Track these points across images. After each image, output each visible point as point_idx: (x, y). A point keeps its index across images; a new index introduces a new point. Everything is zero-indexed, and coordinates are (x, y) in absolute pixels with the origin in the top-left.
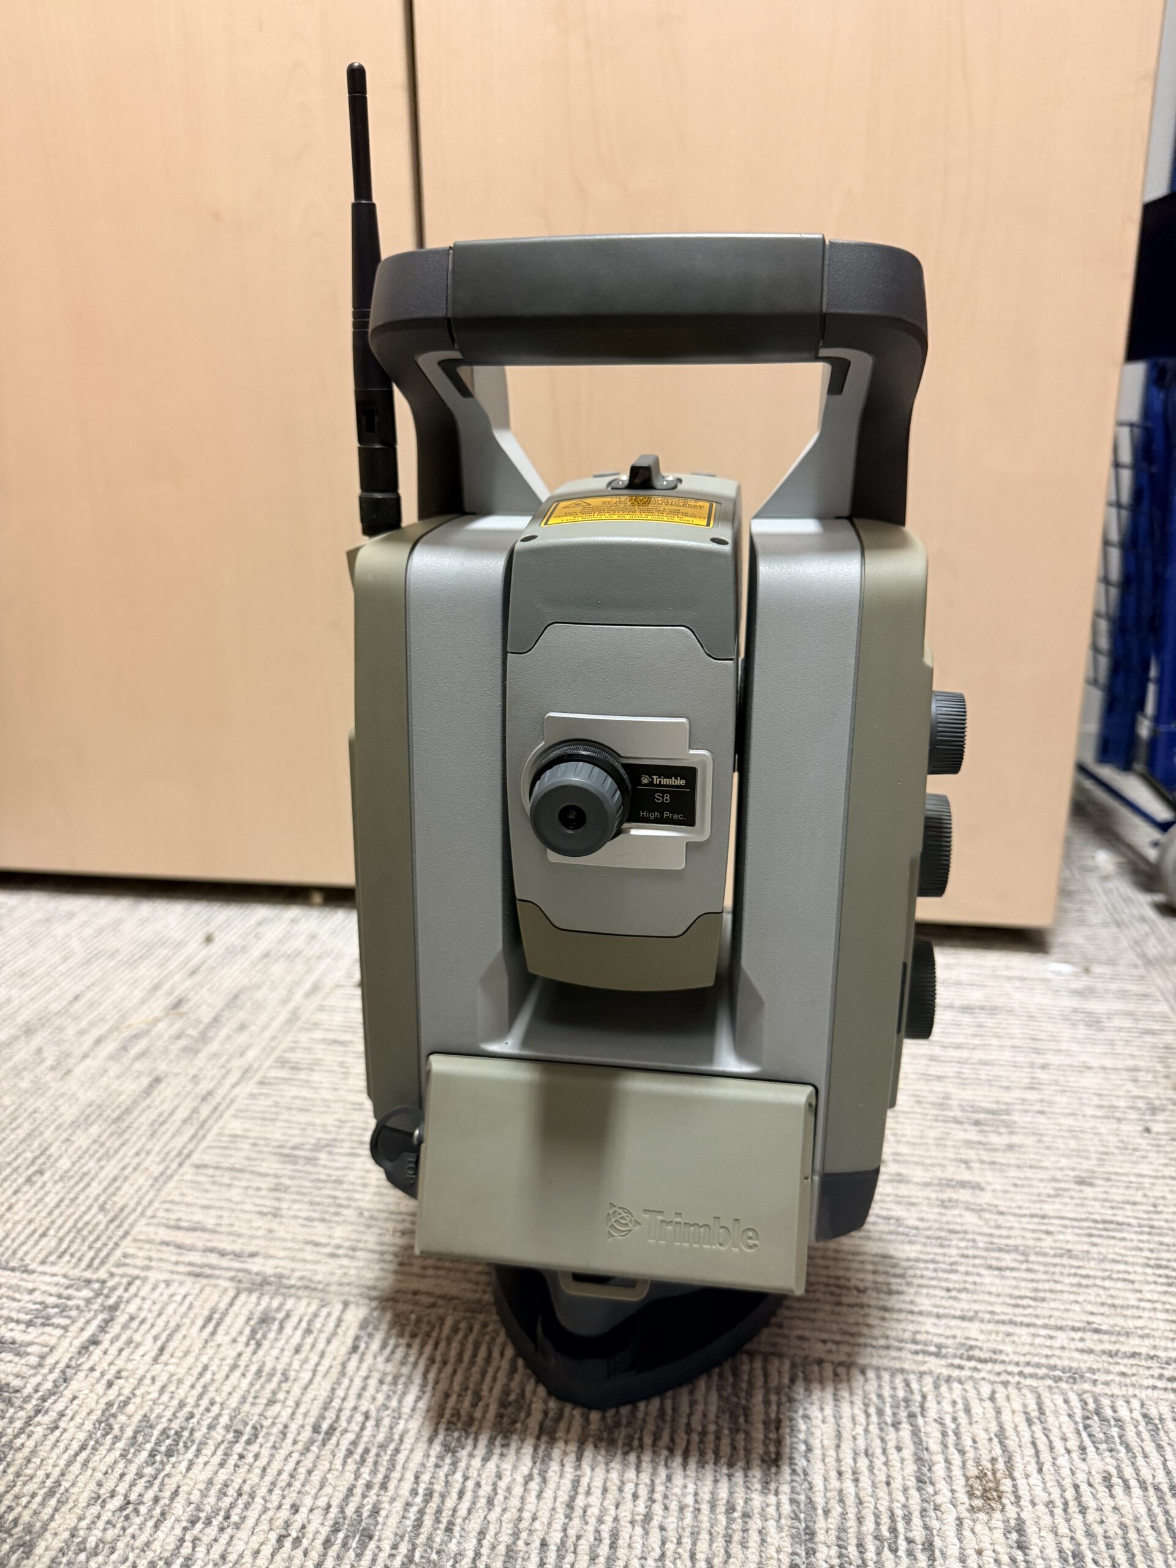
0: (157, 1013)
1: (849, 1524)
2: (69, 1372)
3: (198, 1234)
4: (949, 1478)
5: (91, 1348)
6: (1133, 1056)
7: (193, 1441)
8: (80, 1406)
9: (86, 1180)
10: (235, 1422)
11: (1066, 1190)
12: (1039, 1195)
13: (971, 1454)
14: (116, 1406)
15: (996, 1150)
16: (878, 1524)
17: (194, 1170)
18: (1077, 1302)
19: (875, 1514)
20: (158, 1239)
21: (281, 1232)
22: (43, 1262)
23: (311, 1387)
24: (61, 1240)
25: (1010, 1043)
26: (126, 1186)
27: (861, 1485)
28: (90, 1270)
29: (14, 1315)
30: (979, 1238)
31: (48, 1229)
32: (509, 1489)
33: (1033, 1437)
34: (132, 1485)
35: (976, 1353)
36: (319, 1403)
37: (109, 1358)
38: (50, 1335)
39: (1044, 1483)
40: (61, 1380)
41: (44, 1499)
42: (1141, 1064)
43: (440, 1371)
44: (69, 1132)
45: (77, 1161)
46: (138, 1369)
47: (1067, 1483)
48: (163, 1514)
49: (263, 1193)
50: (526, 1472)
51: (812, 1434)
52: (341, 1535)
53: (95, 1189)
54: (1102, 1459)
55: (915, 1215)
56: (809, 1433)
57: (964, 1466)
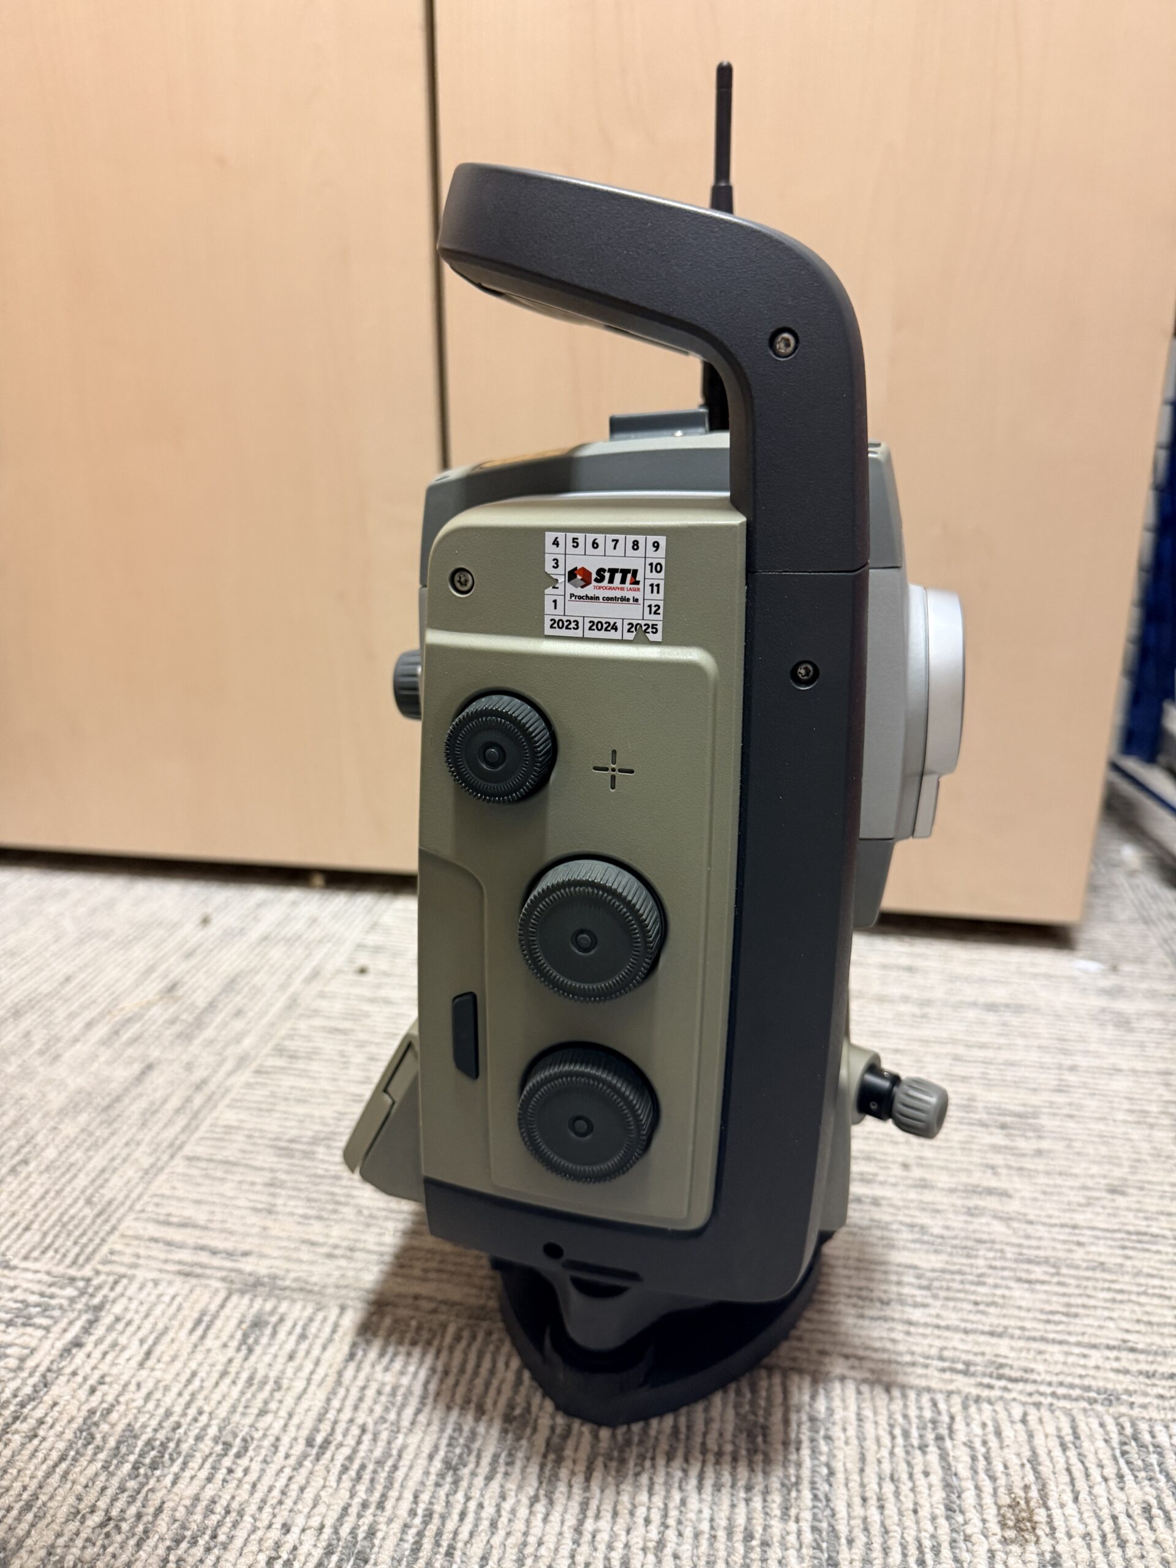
0: (150, 997)
1: (874, 1555)
2: (50, 1376)
3: (189, 1230)
4: (980, 1507)
5: (74, 1351)
7: (179, 1453)
8: (61, 1413)
9: (73, 1171)
10: (224, 1433)
11: (1098, 1199)
12: (1069, 1203)
13: (1002, 1481)
14: (98, 1414)
15: (1024, 1155)
16: (905, 1555)
17: (187, 1162)
18: (1111, 1319)
19: (901, 1544)
20: (146, 1235)
21: (275, 1230)
22: (26, 1258)
23: (306, 1396)
24: (45, 1235)
25: (1036, 1043)
26: (115, 1178)
27: (886, 1512)
28: (75, 1268)
30: (1008, 1249)
31: (32, 1222)
32: (513, 1511)
33: (1067, 1463)
34: (114, 1499)
35: (1006, 1371)
36: (313, 1415)
37: (93, 1362)
38: (31, 1336)
39: (1080, 1513)
40: (42, 1385)
41: (20, 1513)
43: (442, 1381)
44: (57, 1119)
45: (65, 1151)
46: (122, 1374)
47: (1105, 1514)
48: (146, 1532)
49: (258, 1188)
50: (532, 1493)
51: (834, 1456)
53: (82, 1181)
54: (1142, 1489)
55: (940, 1223)
56: (832, 1455)
57: (995, 1493)
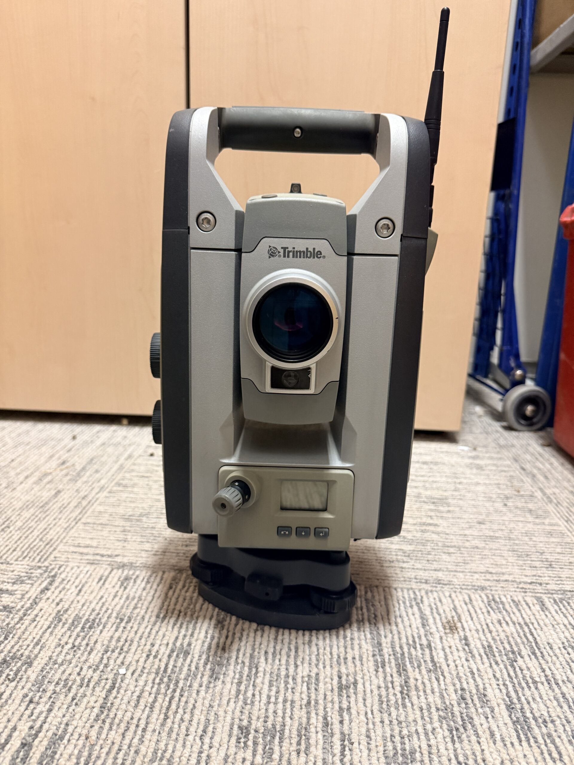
0: (54, 466)
1: (395, 640)
2: (37, 600)
3: (89, 548)
4: (435, 623)
5: (46, 591)
6: (497, 480)
7: (101, 623)
8: (45, 612)
9: (31, 529)
10: (119, 616)
11: (474, 526)
12: (462, 528)
13: (443, 615)
14: (62, 612)
15: (443, 512)
16: (407, 640)
17: (83, 525)
18: (481, 564)
19: (406, 636)
20: (70, 551)
21: (129, 547)
22: (16, 560)
24: (23, 552)
25: (445, 475)
26: (51, 532)
28: (40, 563)
29: (7, 580)
30: (439, 543)
31: (16, 548)
32: (248, 634)
33: (468, 608)
34: (75, 639)
35: (442, 582)
37: (55, 594)
38: (25, 587)
39: (474, 623)
40: (34, 603)
41: (34, 646)
42: (501, 482)
44: (19, 511)
45: (25, 523)
46: (70, 598)
47: (483, 623)
48: (91, 649)
49: (118, 533)
52: (175, 654)
53: (36, 533)
54: (497, 615)
56: (375, 610)
57: (441, 619)
